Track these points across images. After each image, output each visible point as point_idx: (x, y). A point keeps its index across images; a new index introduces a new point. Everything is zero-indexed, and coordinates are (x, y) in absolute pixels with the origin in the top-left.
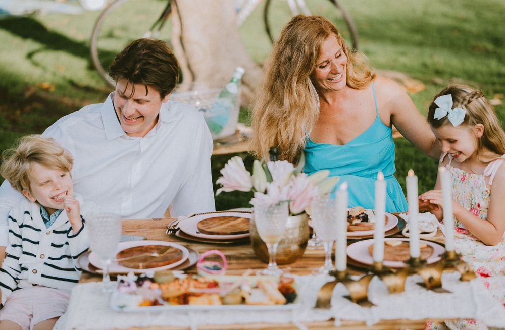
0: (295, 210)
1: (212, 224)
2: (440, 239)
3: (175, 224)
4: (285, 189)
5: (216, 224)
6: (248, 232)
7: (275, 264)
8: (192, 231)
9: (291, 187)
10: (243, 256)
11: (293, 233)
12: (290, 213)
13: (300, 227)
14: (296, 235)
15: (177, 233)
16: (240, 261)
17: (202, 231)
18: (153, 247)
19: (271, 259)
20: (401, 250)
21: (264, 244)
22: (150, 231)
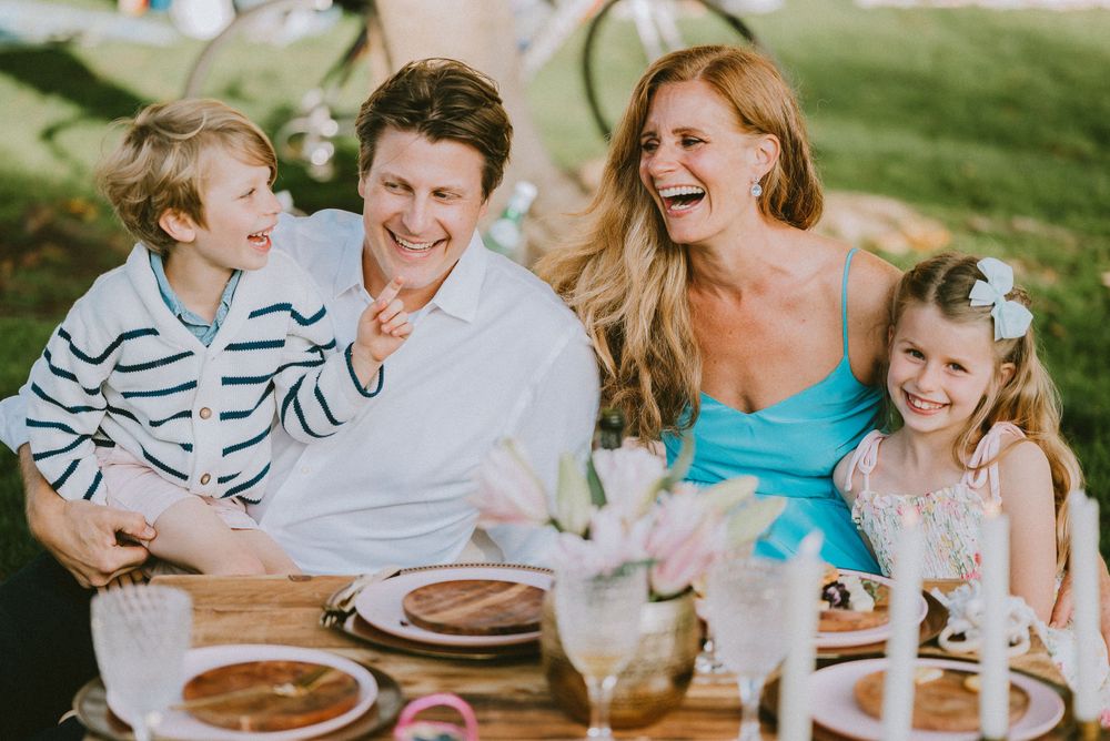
0: (666, 586)
1: (440, 601)
3: (346, 595)
4: (640, 529)
5: (450, 602)
6: (535, 627)
7: (607, 731)
8: (389, 620)
9: (656, 524)
10: (522, 698)
11: (656, 648)
12: (651, 592)
13: (678, 630)
14: (667, 652)
15: (349, 625)
16: (513, 715)
17: (415, 621)
18: (281, 665)
19: (595, 715)
21: (580, 678)
22: (278, 612)
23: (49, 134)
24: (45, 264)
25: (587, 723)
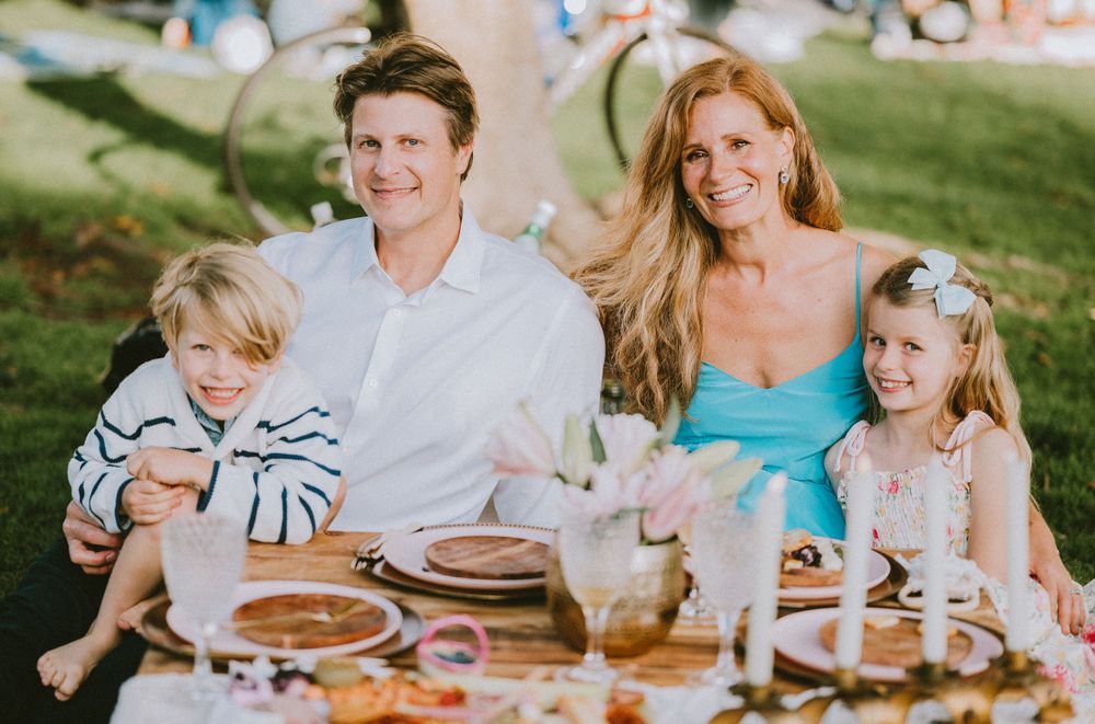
0: (655, 532)
1: (459, 552)
2: (985, 618)
3: (374, 546)
4: (635, 481)
5: (468, 553)
6: (541, 574)
7: (601, 656)
8: (414, 567)
9: (648, 477)
10: (528, 631)
11: (646, 586)
12: (642, 537)
13: (665, 570)
14: (654, 589)
15: (378, 569)
16: (520, 644)
17: (435, 567)
18: (319, 598)
19: (591, 644)
20: (897, 640)
21: (577, 607)
22: (315, 559)
23: (96, 156)
24: (94, 274)
25: (583, 651)
